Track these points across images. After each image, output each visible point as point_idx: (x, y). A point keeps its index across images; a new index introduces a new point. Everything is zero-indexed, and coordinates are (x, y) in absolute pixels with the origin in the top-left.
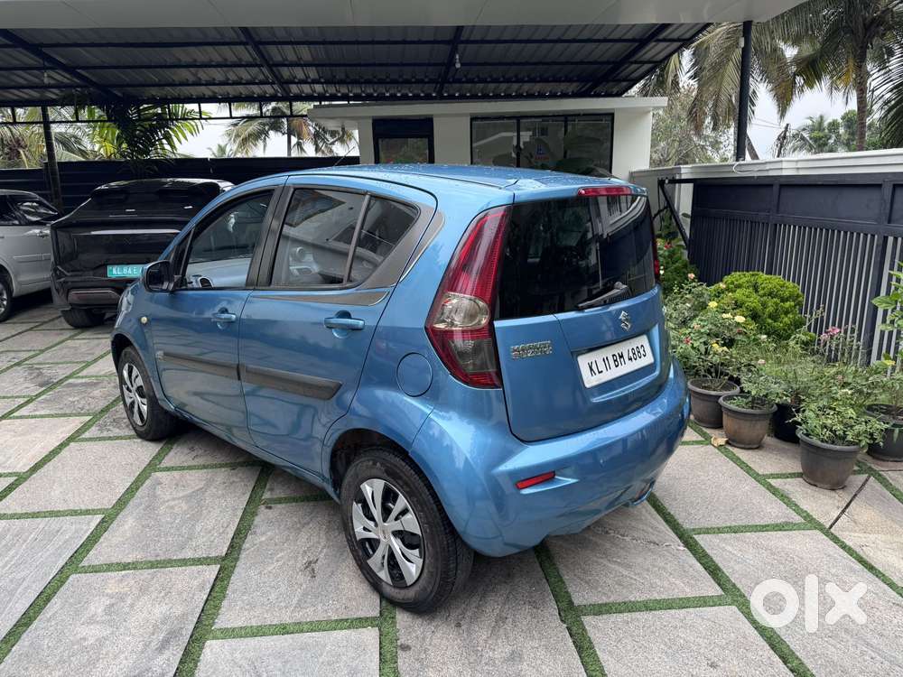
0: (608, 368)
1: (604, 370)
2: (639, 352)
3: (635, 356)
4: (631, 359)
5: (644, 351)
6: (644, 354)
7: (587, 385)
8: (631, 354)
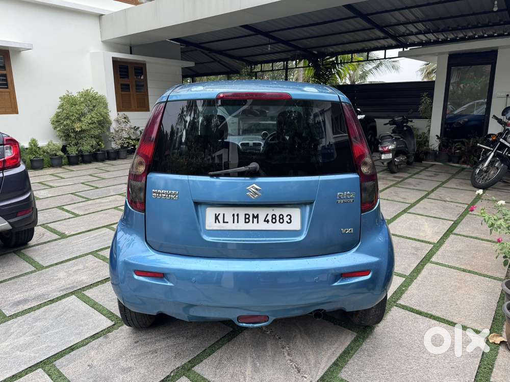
0: (236, 221)
1: (230, 222)
2: (283, 218)
3: (274, 221)
4: (268, 221)
5: (290, 219)
6: (289, 221)
7: (207, 228)
8: (269, 218)
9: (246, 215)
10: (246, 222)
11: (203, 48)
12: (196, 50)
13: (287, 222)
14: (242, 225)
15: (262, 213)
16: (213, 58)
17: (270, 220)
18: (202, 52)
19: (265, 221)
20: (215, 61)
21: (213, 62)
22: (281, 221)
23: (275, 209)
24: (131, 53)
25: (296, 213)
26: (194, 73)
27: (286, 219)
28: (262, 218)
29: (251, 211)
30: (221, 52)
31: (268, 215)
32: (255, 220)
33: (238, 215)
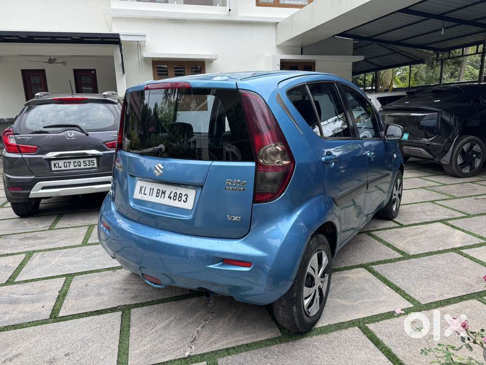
0: (151, 194)
1: (148, 194)
2: (181, 197)
3: (175, 198)
4: (170, 198)
5: (186, 199)
6: (185, 200)
7: (134, 197)
8: (172, 195)
9: (158, 190)
10: (156, 196)
11: (377, 41)
12: (373, 43)
13: (184, 201)
14: (153, 199)
15: (169, 189)
16: (391, 50)
17: (172, 197)
18: (379, 45)
19: (169, 197)
20: (395, 52)
21: (392, 53)
22: (180, 199)
23: (178, 188)
24: (302, 54)
25: (192, 194)
26: (377, 67)
27: (184, 198)
28: (167, 194)
29: (162, 187)
30: (398, 43)
31: (172, 192)
32: (163, 195)
33: (153, 189)
